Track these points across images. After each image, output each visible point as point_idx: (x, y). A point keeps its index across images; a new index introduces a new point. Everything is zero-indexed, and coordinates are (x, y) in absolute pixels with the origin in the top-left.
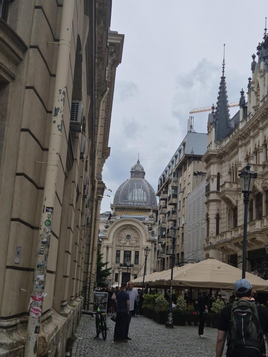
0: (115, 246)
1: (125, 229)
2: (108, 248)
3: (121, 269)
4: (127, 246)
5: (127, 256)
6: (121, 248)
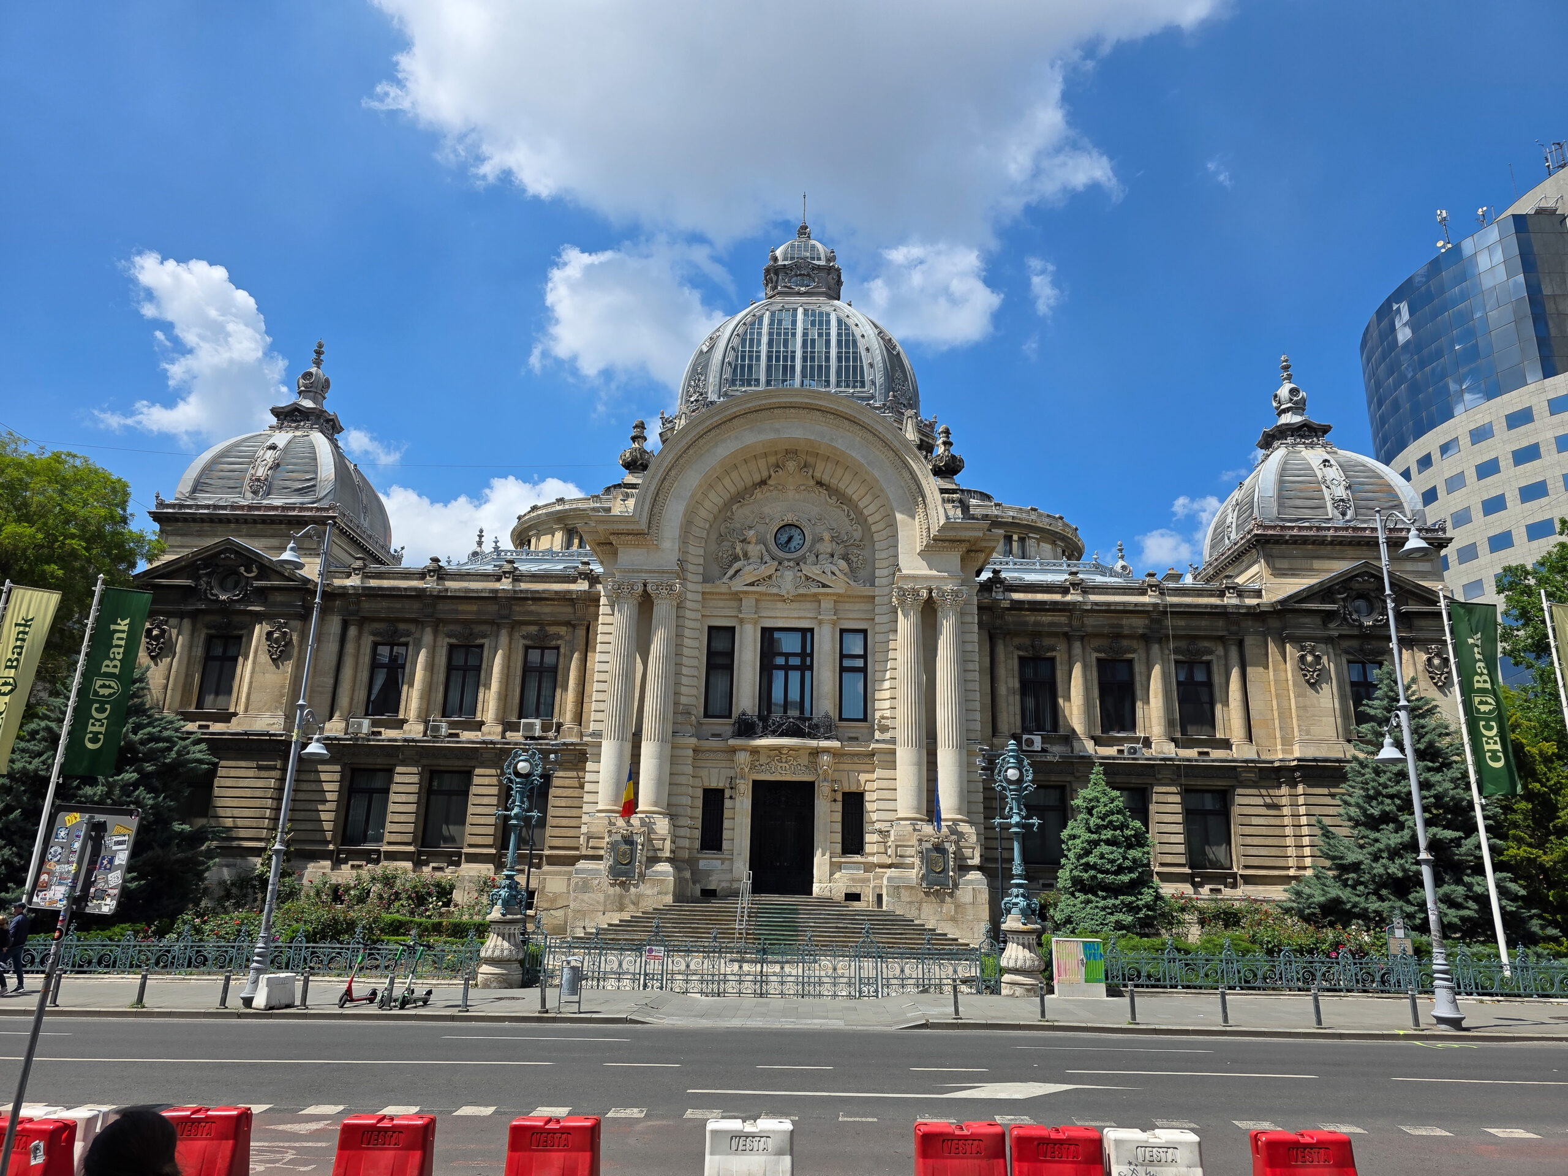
0: (699, 597)
1: (763, 483)
2: (646, 604)
3: (743, 758)
4: (784, 593)
5: (787, 668)
6: (740, 612)
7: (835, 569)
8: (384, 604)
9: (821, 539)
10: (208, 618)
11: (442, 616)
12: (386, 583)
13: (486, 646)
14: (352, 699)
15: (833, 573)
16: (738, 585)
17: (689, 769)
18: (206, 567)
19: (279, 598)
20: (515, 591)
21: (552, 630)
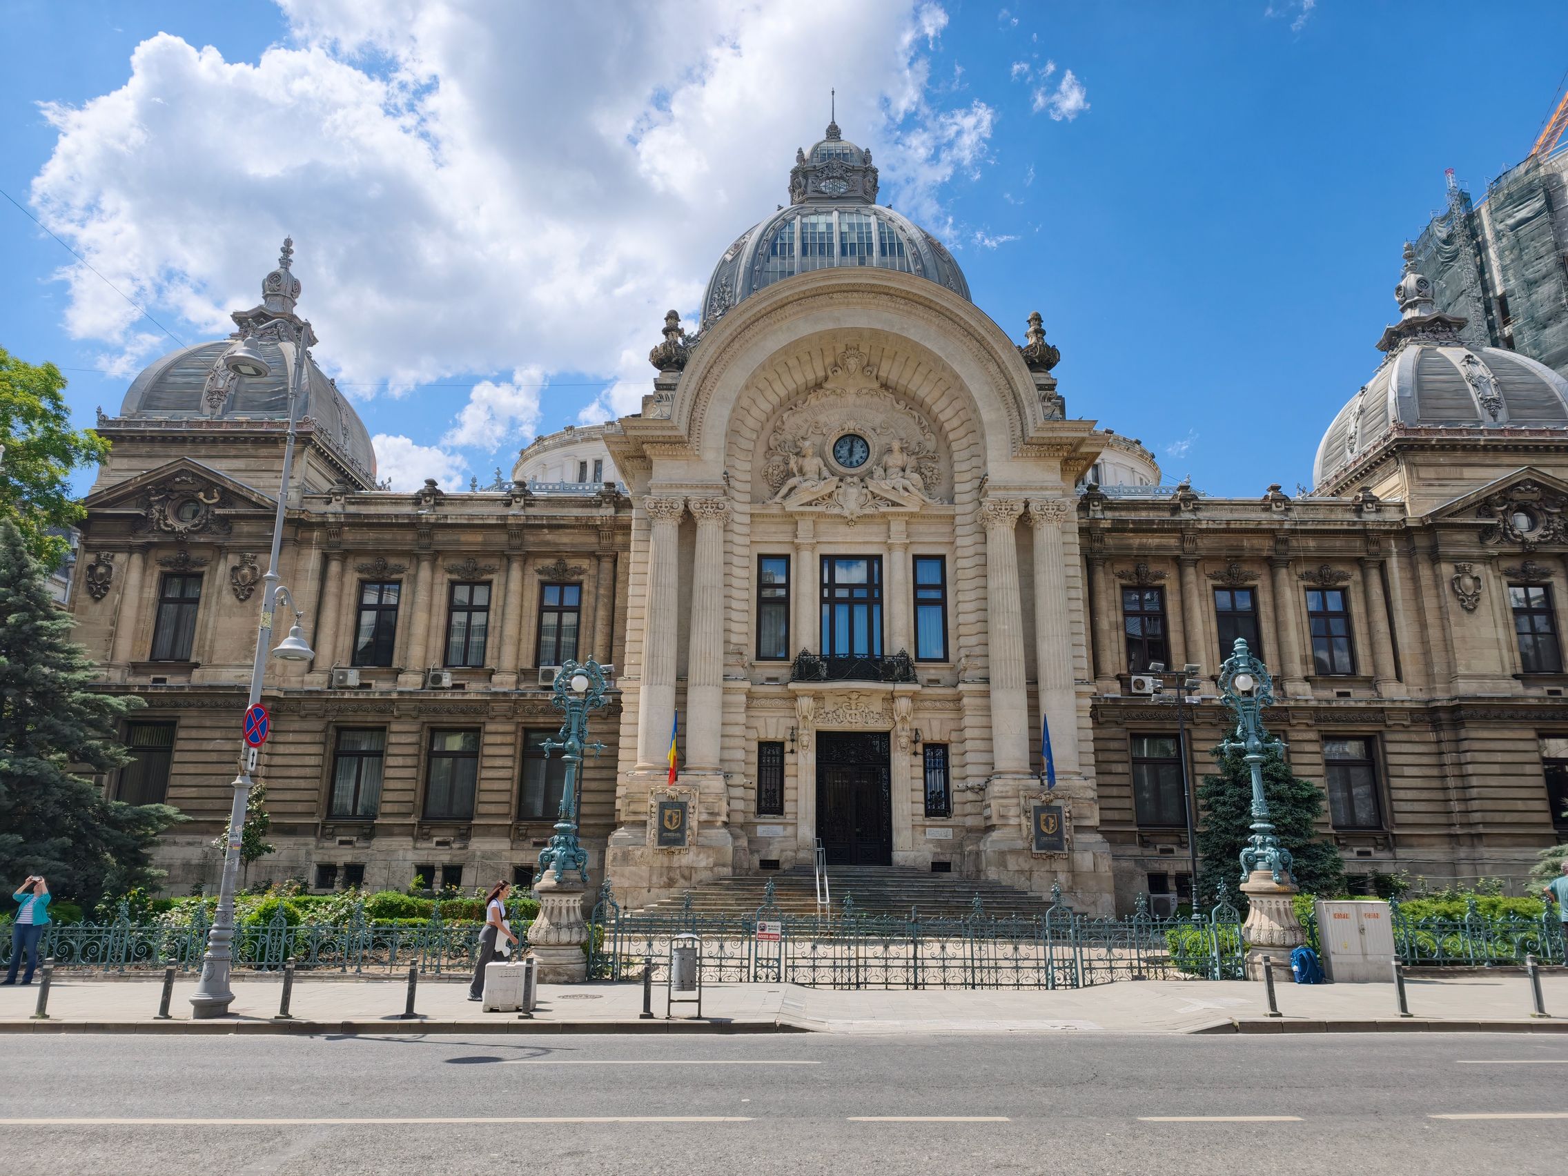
0: (747, 519)
2: (688, 524)
3: (805, 704)
4: (846, 513)
5: (851, 602)
6: (796, 537)
7: (907, 482)
8: (372, 535)
9: (890, 451)
10: (163, 554)
11: (440, 548)
12: (372, 510)
13: (495, 582)
14: (335, 647)
15: (906, 489)
16: (792, 505)
17: (741, 718)
18: (158, 493)
19: (245, 528)
20: (528, 517)
21: (572, 563)
